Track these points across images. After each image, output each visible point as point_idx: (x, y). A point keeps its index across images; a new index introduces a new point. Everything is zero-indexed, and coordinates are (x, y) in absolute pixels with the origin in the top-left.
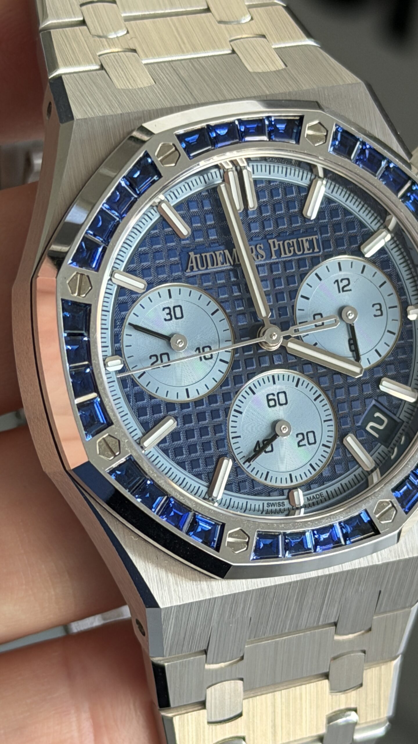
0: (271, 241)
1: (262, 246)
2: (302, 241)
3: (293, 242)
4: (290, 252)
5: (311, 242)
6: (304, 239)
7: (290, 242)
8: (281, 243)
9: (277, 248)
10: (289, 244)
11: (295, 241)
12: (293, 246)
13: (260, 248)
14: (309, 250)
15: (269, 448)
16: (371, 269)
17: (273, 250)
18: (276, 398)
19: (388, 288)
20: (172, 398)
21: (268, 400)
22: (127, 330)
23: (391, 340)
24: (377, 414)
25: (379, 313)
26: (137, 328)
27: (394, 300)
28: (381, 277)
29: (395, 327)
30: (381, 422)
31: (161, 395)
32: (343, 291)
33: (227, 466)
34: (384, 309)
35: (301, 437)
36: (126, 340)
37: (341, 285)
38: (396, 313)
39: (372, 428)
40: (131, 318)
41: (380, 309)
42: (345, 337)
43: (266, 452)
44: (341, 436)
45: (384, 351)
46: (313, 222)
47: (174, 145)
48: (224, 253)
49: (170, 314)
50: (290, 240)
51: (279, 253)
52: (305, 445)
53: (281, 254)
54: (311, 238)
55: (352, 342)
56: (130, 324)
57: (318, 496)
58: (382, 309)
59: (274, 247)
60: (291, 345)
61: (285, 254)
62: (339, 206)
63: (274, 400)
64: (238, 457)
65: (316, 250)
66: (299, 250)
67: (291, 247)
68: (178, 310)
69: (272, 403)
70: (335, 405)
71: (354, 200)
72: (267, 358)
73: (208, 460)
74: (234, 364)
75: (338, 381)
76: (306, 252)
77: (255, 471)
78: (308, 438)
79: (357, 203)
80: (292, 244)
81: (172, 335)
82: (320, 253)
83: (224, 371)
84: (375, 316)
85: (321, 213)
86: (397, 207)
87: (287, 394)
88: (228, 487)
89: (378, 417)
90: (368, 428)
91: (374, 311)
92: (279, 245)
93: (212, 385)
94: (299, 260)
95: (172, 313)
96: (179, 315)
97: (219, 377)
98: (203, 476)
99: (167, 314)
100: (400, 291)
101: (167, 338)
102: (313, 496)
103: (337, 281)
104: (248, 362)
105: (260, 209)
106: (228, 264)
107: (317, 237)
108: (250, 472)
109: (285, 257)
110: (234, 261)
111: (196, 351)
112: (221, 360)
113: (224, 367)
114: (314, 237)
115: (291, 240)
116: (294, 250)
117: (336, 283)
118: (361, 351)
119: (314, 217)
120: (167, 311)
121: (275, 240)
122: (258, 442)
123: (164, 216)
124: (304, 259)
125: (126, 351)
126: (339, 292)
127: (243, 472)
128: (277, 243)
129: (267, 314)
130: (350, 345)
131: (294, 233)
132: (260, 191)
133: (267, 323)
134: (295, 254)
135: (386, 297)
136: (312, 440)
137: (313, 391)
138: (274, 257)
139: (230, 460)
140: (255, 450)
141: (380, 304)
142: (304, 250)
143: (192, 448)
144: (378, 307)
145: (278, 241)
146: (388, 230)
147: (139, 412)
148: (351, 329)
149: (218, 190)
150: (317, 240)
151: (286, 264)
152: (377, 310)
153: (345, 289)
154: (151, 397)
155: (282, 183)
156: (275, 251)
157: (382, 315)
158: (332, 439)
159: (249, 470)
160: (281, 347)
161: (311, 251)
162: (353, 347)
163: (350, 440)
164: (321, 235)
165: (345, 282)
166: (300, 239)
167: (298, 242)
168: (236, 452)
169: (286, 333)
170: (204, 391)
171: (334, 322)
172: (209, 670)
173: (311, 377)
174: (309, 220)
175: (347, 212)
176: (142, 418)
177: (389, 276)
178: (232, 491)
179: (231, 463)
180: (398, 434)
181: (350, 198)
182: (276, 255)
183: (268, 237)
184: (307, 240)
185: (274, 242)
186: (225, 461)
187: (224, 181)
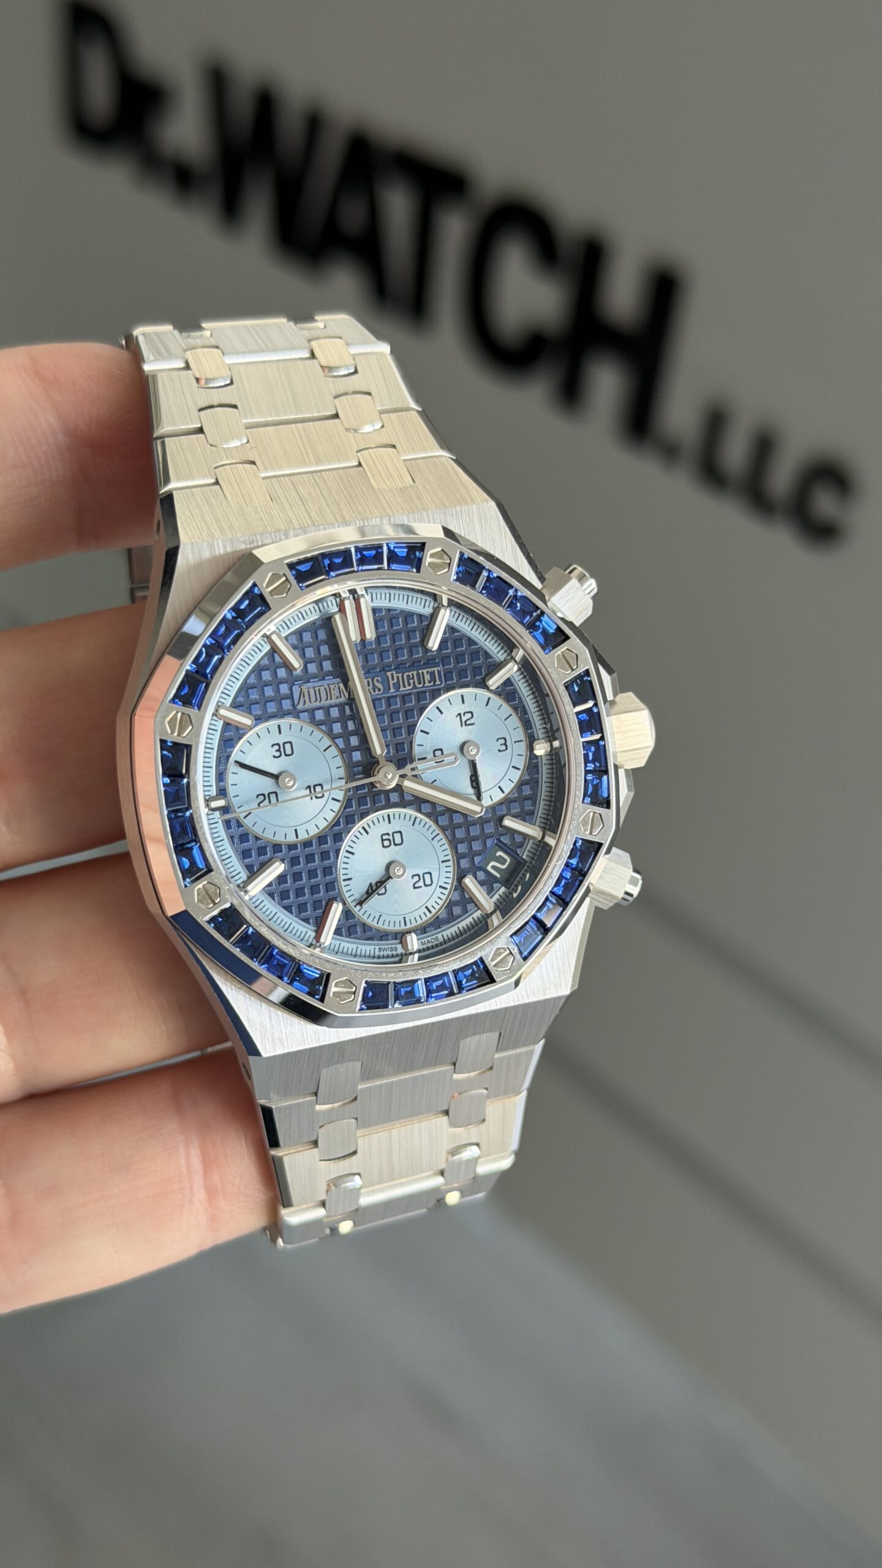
0: (389, 674)
1: (379, 678)
2: (423, 673)
3: (413, 674)
4: (409, 685)
5: (432, 674)
6: (425, 671)
7: (410, 674)
8: (400, 675)
9: (395, 681)
10: (408, 676)
11: (415, 673)
12: (413, 678)
13: (378, 681)
14: (430, 682)
15: (382, 891)
16: (496, 701)
17: (391, 682)
18: (391, 837)
19: (515, 721)
20: (280, 838)
21: (383, 840)
22: (232, 768)
23: (516, 776)
24: (499, 853)
25: (504, 747)
26: (243, 766)
27: (520, 734)
28: (507, 709)
29: (521, 763)
30: (503, 861)
31: (268, 835)
32: (466, 725)
33: (336, 911)
34: (508, 743)
35: (416, 878)
36: (231, 779)
37: (464, 719)
38: (522, 748)
39: (493, 867)
40: (236, 754)
41: (505, 744)
42: (467, 773)
43: (379, 894)
44: (460, 877)
45: (508, 787)
46: (435, 653)
47: (285, 575)
48: (339, 687)
49: (279, 750)
50: (409, 672)
51: (397, 686)
52: (420, 887)
53: (400, 687)
54: (432, 669)
55: (473, 778)
56: (236, 762)
57: (433, 940)
58: (507, 744)
59: (393, 679)
60: (407, 783)
61: (404, 686)
62: (464, 635)
63: (389, 840)
64: (349, 900)
65: (438, 682)
66: (420, 683)
67: (411, 679)
68: (288, 746)
69: (386, 843)
70: (454, 843)
71: (479, 630)
72: (382, 796)
73: (316, 904)
74: (348, 803)
75: (458, 820)
76: (427, 684)
77: (367, 914)
78: (424, 879)
79: (483, 632)
80: (411, 677)
81: (281, 774)
82: (443, 685)
83: (336, 810)
84: (499, 751)
85: (444, 642)
86: (522, 638)
87: (403, 834)
88: (338, 932)
89: (500, 856)
90: (489, 868)
91: (498, 745)
92: (398, 677)
93: (323, 824)
94: (418, 694)
95: (282, 750)
96: (289, 751)
97: (330, 816)
98: (311, 921)
99: (277, 751)
100: (527, 724)
101: (276, 777)
102: (428, 940)
103: (460, 714)
104: (361, 801)
105: (379, 639)
106: (343, 697)
107: (439, 668)
108: (361, 915)
109: (405, 691)
110: (349, 695)
111: (306, 789)
112: (333, 799)
113: (336, 806)
114: (436, 669)
115: (411, 673)
116: (414, 683)
117: (459, 717)
118: (483, 788)
119: (435, 648)
120: (277, 747)
121: (394, 672)
122: (371, 884)
123: (274, 647)
124: (425, 692)
125: (231, 791)
126: (462, 725)
127: (353, 917)
128: (395, 676)
129: (383, 751)
130: (472, 781)
131: (415, 665)
132: (379, 620)
133: (382, 762)
134: (415, 687)
135: (511, 731)
136: (428, 882)
137: (431, 830)
138: (392, 690)
139: (340, 904)
140: (367, 892)
141: (505, 739)
142: (424, 683)
143: (299, 892)
144: (503, 741)
145: (397, 673)
146: (515, 661)
147: (245, 854)
148: (473, 765)
149: (332, 620)
150: (439, 672)
151: (404, 698)
152: (501, 745)
153: (468, 722)
154: (257, 838)
155: (402, 611)
156: (394, 684)
157: (507, 749)
158: (450, 881)
159: (361, 914)
160: (397, 785)
161: (432, 684)
162: (474, 783)
163: (469, 881)
164: (443, 666)
165: (469, 715)
166: (420, 671)
167: (418, 674)
168: (347, 895)
169: (402, 772)
170: (314, 832)
171: (454, 760)
172: (320, 1112)
173: (428, 815)
174: (431, 651)
175: (471, 642)
176: (247, 860)
177: (515, 708)
178: (342, 936)
179: (340, 907)
180: (523, 871)
181: (476, 627)
182: (394, 688)
183: (386, 669)
184: (428, 672)
185: (392, 674)
186: (335, 905)
187: (340, 611)
